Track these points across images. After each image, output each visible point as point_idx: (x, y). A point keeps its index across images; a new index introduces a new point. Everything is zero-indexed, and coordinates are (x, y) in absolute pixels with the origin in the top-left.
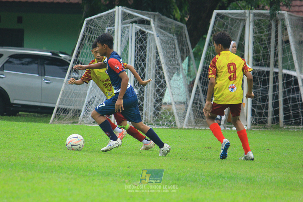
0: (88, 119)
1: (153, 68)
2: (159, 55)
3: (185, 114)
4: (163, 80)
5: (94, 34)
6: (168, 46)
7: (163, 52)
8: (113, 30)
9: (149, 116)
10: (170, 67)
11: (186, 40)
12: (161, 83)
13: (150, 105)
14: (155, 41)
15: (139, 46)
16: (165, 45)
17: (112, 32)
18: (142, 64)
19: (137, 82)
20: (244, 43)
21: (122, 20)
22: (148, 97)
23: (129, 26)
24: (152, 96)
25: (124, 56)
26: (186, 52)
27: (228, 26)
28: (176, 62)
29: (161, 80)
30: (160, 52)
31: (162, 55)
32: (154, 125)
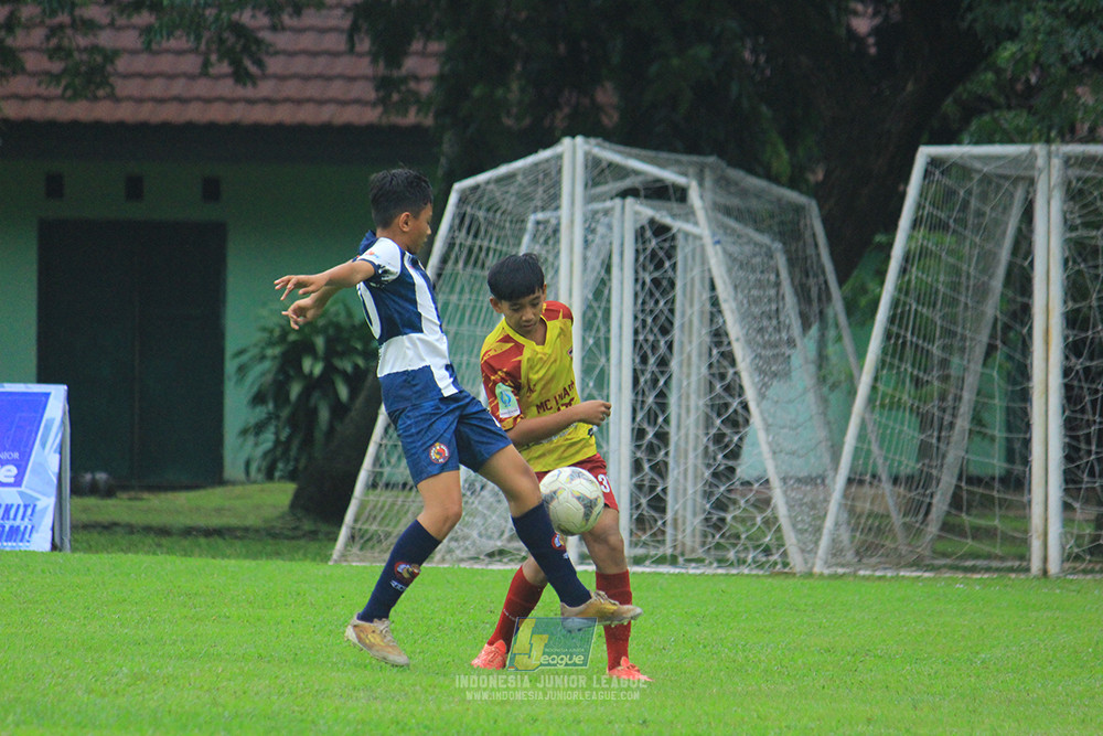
0: (467, 543)
1: (700, 355)
2: (720, 312)
3: (818, 522)
4: (737, 401)
5: (488, 237)
6: (752, 278)
7: (735, 299)
8: (553, 221)
9: (689, 530)
10: (763, 353)
11: (818, 255)
12: (731, 410)
13: (690, 491)
14: (704, 261)
15: (648, 280)
16: (741, 274)
17: (550, 230)
18: (662, 343)
19: (642, 408)
20: (1032, 263)
21: (586, 185)
22: (682, 461)
23: (612, 209)
24: (696, 456)
25: (595, 315)
26: (820, 299)
27: (968, 202)
28: (784, 336)
29: (730, 400)
30: (726, 301)
31: (733, 312)
32: (707, 562)
